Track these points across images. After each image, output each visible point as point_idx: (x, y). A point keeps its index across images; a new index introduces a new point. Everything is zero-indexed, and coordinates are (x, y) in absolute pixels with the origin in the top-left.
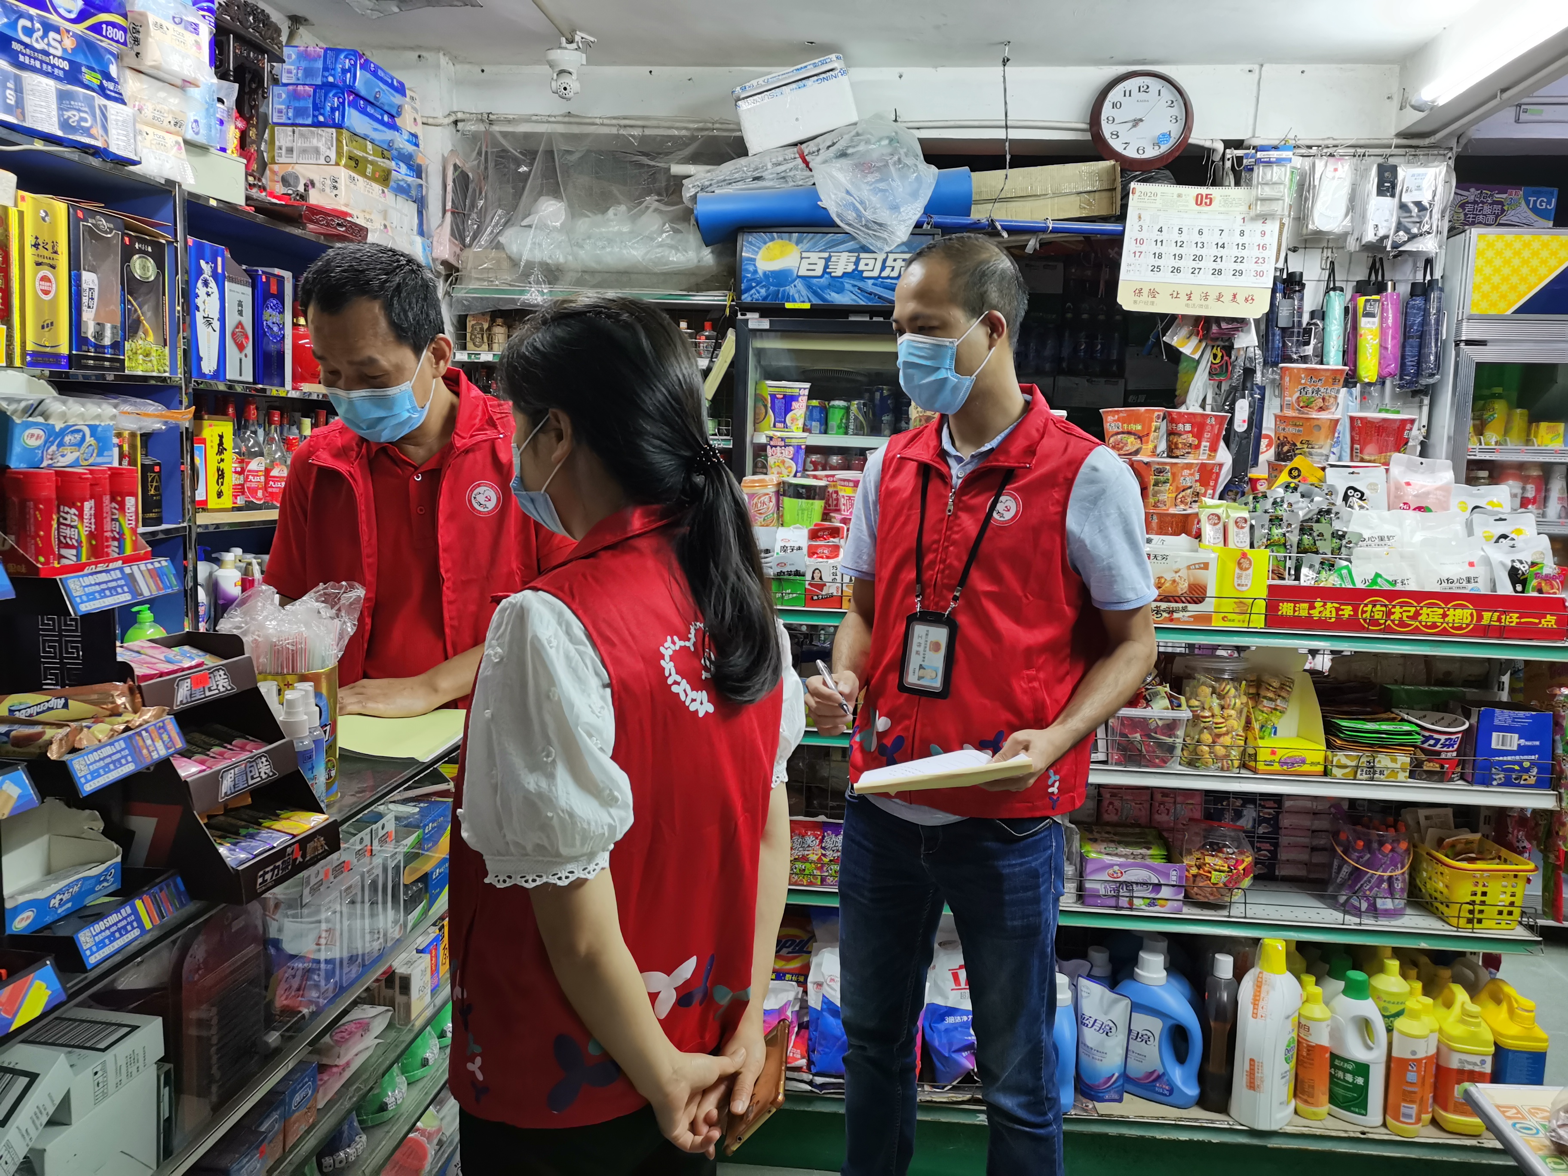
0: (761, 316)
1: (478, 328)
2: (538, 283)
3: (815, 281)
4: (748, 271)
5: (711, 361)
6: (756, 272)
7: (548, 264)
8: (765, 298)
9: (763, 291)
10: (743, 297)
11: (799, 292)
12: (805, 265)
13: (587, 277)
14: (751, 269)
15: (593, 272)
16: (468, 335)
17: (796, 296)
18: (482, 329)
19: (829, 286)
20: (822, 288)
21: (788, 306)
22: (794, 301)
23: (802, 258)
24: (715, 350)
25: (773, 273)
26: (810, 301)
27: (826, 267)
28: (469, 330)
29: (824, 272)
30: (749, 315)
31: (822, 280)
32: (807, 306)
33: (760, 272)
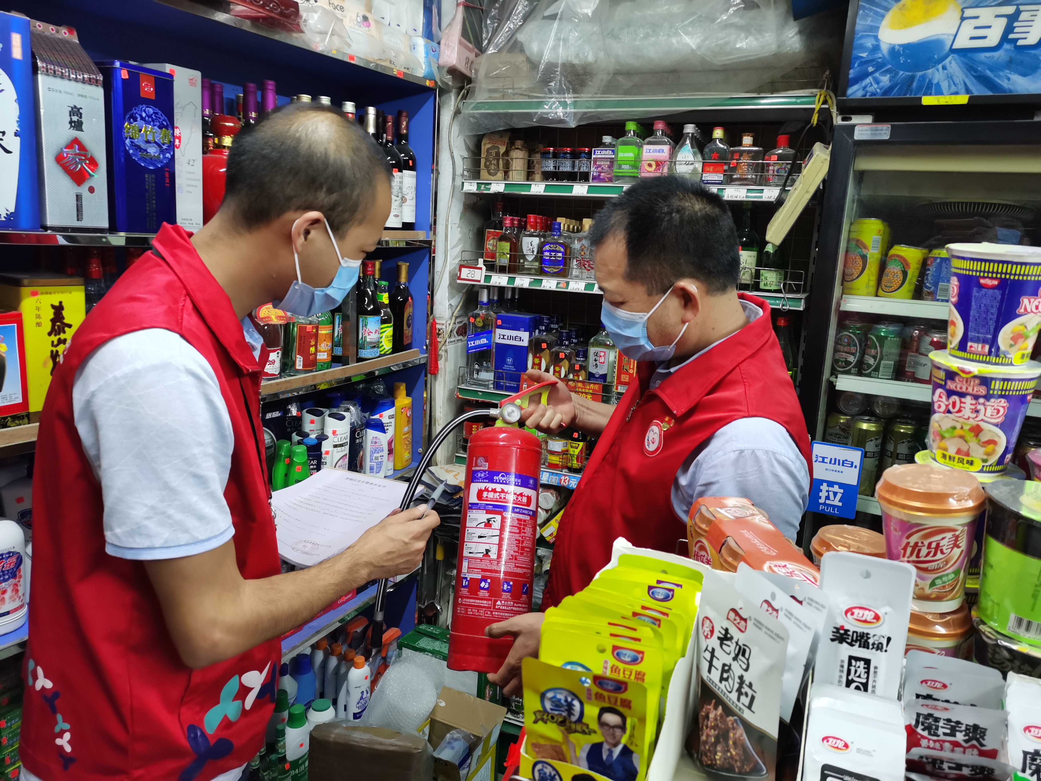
0: (876, 120)
1: (493, 152)
2: (561, 91)
3: (983, 56)
4: (863, 48)
5: (784, 191)
6: (876, 48)
7: (573, 66)
8: (887, 91)
9: (885, 80)
10: (850, 91)
11: (950, 77)
12: (968, 29)
13: (620, 78)
14: (869, 43)
15: (628, 73)
16: (483, 161)
17: (944, 85)
18: (498, 154)
19: (1010, 64)
20: (996, 67)
21: (927, 101)
22: (939, 92)
23: (963, 19)
24: (790, 174)
25: (907, 47)
26: (968, 91)
27: (1009, 29)
28: (483, 155)
29: (1004, 39)
30: (856, 120)
31: (996, 54)
32: (962, 99)
33: (885, 48)
